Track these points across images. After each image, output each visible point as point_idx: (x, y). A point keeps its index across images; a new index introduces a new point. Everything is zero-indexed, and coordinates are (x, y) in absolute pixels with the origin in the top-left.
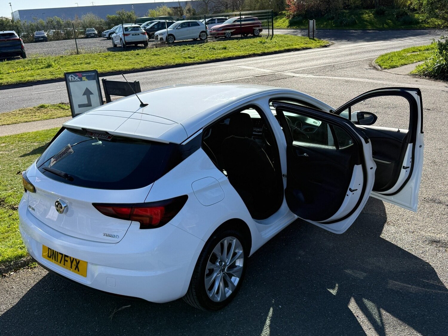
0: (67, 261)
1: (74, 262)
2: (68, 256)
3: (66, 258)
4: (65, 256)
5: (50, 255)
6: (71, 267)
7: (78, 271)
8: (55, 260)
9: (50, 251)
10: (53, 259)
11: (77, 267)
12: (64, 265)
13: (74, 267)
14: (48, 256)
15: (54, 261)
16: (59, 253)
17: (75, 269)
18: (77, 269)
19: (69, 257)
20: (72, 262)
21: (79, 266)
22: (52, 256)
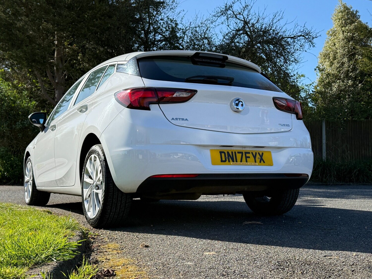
0: (249, 157)
1: (258, 156)
2: (249, 153)
3: (248, 155)
4: (246, 153)
5: (224, 159)
6: (255, 162)
7: (264, 162)
8: (233, 161)
9: (223, 154)
10: (229, 161)
11: (262, 160)
12: (247, 162)
13: (258, 160)
14: (222, 161)
15: (232, 163)
16: (237, 153)
17: (260, 162)
18: (262, 161)
19: (251, 153)
20: (255, 157)
21: (263, 158)
22: (227, 160)
